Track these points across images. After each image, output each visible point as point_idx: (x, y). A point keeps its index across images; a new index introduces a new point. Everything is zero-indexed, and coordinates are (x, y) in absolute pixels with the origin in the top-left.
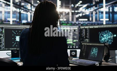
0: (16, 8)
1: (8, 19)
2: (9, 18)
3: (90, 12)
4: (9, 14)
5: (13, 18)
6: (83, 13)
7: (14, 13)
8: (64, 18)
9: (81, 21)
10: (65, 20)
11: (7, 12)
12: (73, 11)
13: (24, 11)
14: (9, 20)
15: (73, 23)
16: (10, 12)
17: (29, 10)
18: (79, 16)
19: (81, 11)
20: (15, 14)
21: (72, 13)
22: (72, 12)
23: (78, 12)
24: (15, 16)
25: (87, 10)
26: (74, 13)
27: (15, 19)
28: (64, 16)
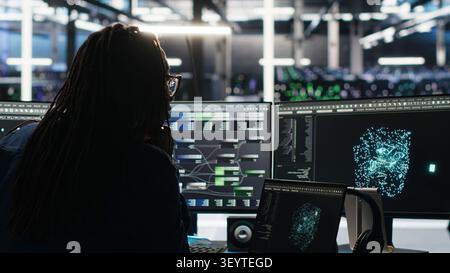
0: (50, 5)
1: (11, 62)
2: (17, 54)
3: (438, 19)
4: (14, 37)
5: (36, 53)
6: (399, 24)
7: (42, 28)
8: (299, 53)
9: (392, 69)
10: (306, 62)
11: (5, 26)
12: (347, 17)
13: (91, 19)
14: (14, 67)
15: (349, 78)
16: (19, 23)
17: (118, 12)
18: (381, 42)
19: (391, 16)
20: (45, 36)
21: (345, 29)
22: (342, 23)
23: (372, 20)
24: (46, 43)
25: (419, 9)
26: (352, 29)
27: (46, 62)
28: (300, 41)
